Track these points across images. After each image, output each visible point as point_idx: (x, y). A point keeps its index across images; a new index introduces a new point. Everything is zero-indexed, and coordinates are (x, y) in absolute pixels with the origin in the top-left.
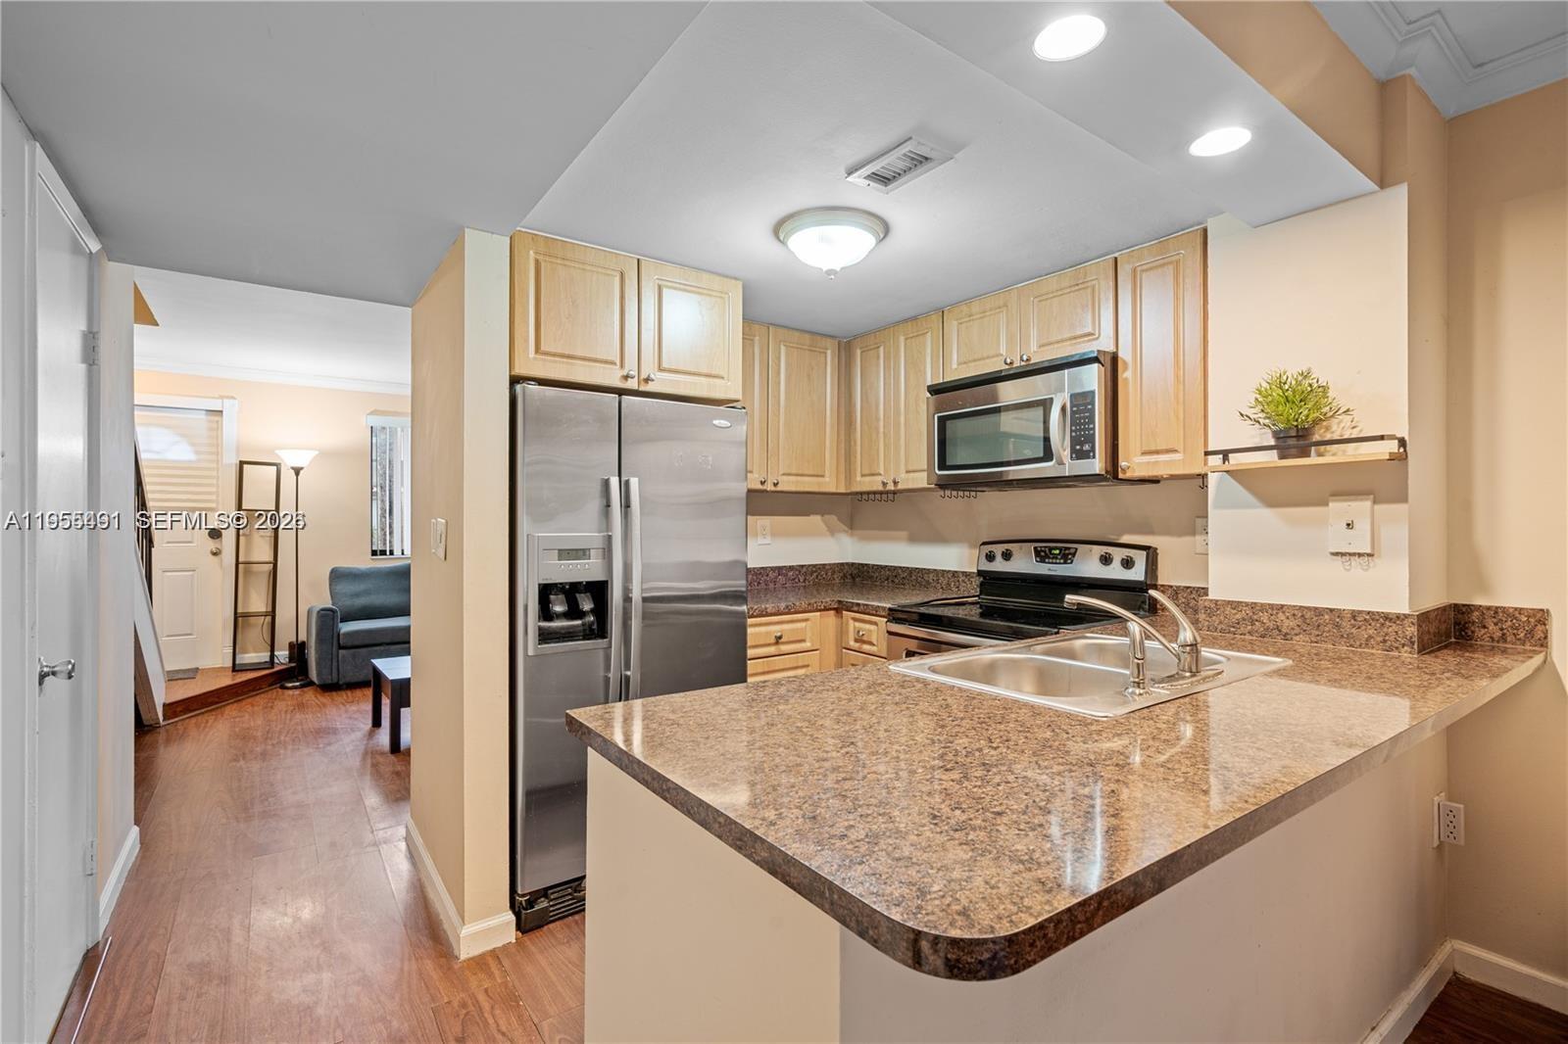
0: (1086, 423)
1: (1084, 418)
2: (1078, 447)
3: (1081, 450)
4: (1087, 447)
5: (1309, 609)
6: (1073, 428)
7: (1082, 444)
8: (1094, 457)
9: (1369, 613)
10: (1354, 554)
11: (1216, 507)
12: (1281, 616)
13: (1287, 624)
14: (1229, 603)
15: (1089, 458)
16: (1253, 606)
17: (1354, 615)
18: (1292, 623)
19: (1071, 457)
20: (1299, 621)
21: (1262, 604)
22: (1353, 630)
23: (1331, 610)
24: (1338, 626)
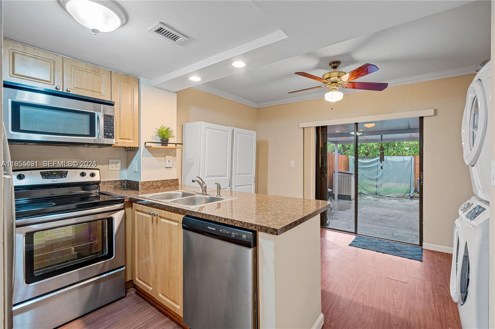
0: (110, 126)
1: (110, 124)
2: (107, 134)
3: (108, 135)
4: (111, 134)
5: (163, 180)
6: (105, 127)
7: (109, 133)
8: (114, 138)
9: (172, 179)
10: (169, 167)
11: (143, 156)
12: (158, 183)
13: (159, 184)
14: (147, 182)
15: (111, 138)
16: (152, 182)
17: (170, 180)
18: (160, 184)
19: (104, 137)
20: (161, 184)
21: (154, 181)
22: (170, 184)
23: (167, 180)
24: (168, 183)
